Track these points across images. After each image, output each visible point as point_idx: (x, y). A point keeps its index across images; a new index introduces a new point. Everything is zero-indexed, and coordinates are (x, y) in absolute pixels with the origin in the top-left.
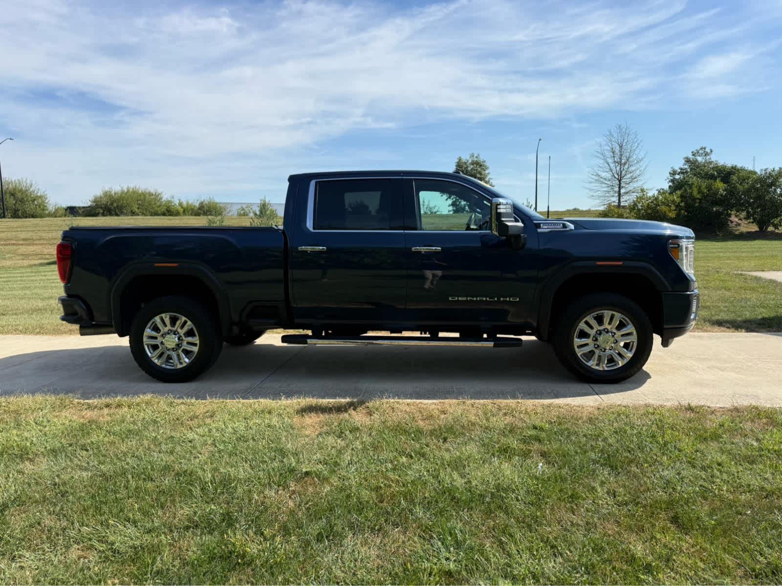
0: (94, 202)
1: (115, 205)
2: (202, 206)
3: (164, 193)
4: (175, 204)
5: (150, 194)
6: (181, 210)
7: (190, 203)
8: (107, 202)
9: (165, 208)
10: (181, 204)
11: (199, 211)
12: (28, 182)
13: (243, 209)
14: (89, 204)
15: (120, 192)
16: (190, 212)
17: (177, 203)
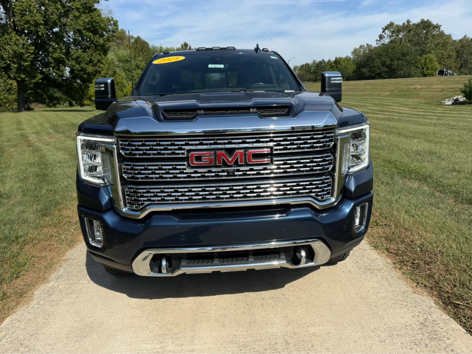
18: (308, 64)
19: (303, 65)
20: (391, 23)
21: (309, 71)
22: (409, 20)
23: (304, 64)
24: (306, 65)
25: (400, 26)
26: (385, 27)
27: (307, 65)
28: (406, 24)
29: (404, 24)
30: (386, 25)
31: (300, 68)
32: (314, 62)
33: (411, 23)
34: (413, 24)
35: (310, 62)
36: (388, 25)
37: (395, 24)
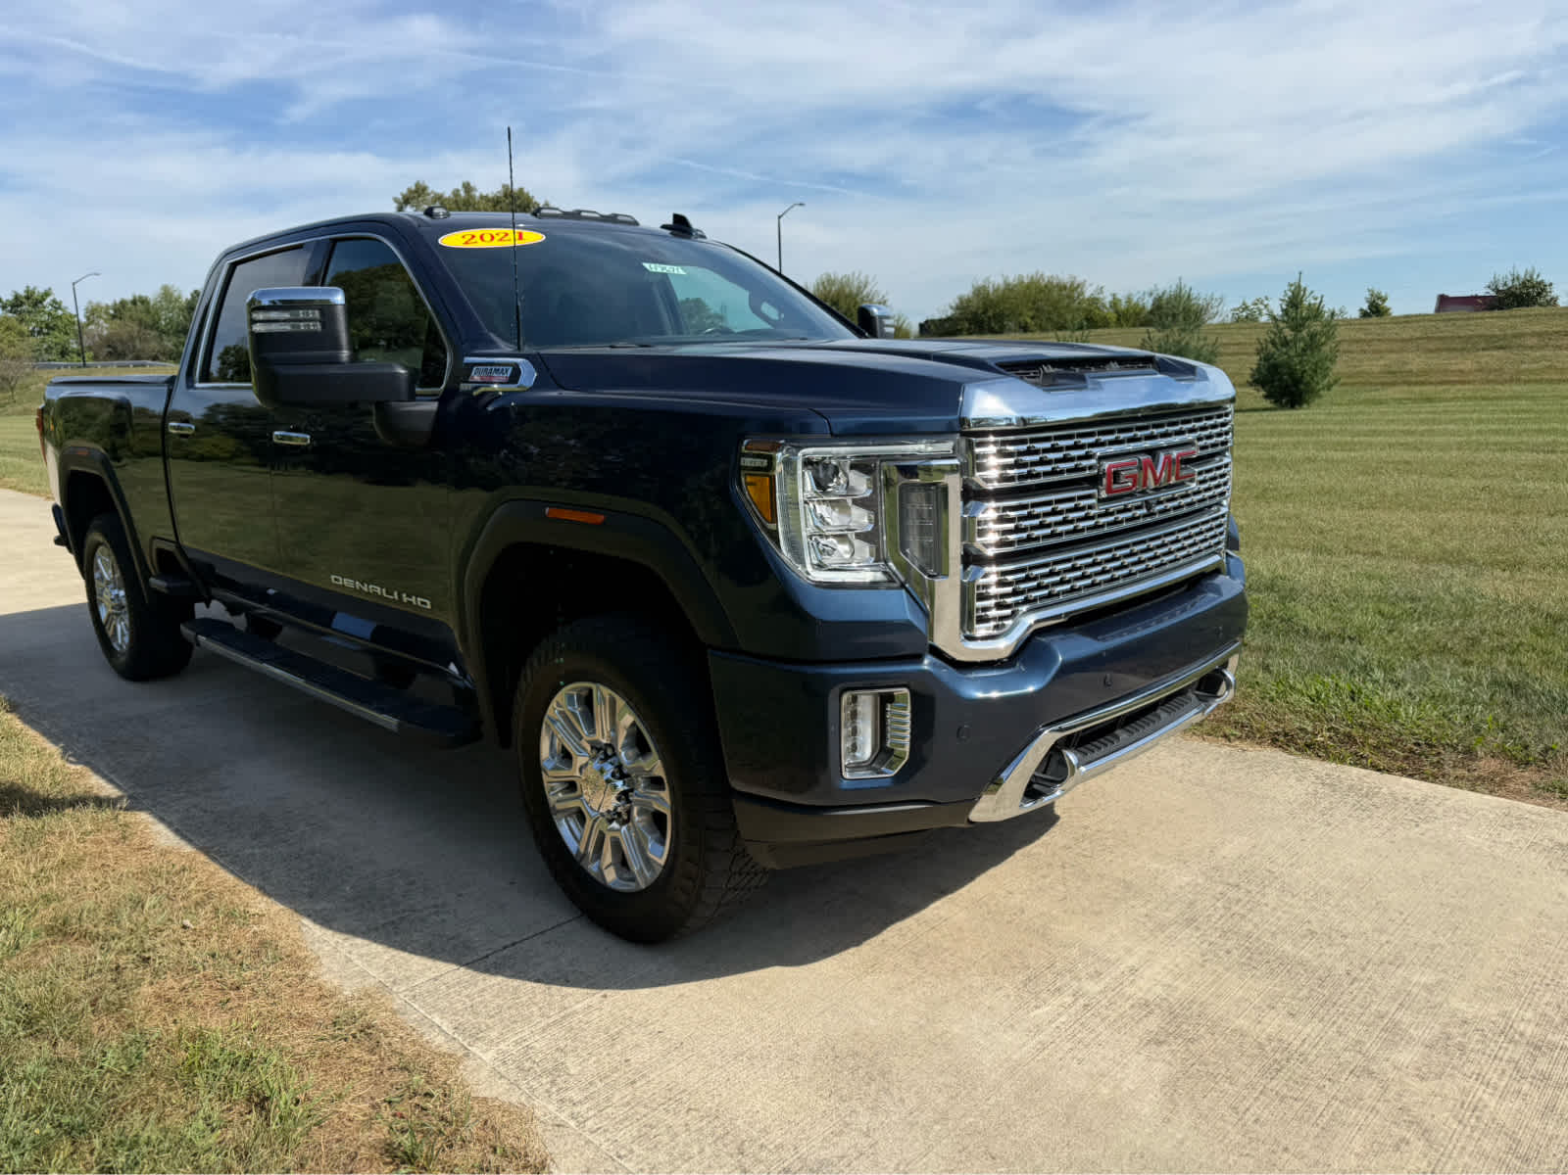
0: (957, 308)
1: (990, 313)
2: (1158, 305)
3: (1087, 284)
4: (1104, 306)
5: (1062, 287)
6: (1113, 316)
7: (1135, 300)
8: (978, 308)
9: (1083, 315)
10: (1115, 303)
11: (1151, 317)
12: (862, 278)
13: (1246, 308)
14: (950, 313)
15: (1002, 287)
16: (1132, 321)
17: (1108, 299)
18: (144, 301)
19: (123, 303)
20: (417, 185)
21: (155, 326)
22: (468, 184)
23: (129, 297)
24: (134, 302)
25: (449, 199)
26: (404, 196)
27: (140, 302)
28: (462, 193)
29: (456, 193)
30: (405, 191)
31: (112, 312)
32: (167, 294)
33: (477, 194)
34: (482, 197)
35: (151, 292)
36: (410, 191)
37: (429, 191)
